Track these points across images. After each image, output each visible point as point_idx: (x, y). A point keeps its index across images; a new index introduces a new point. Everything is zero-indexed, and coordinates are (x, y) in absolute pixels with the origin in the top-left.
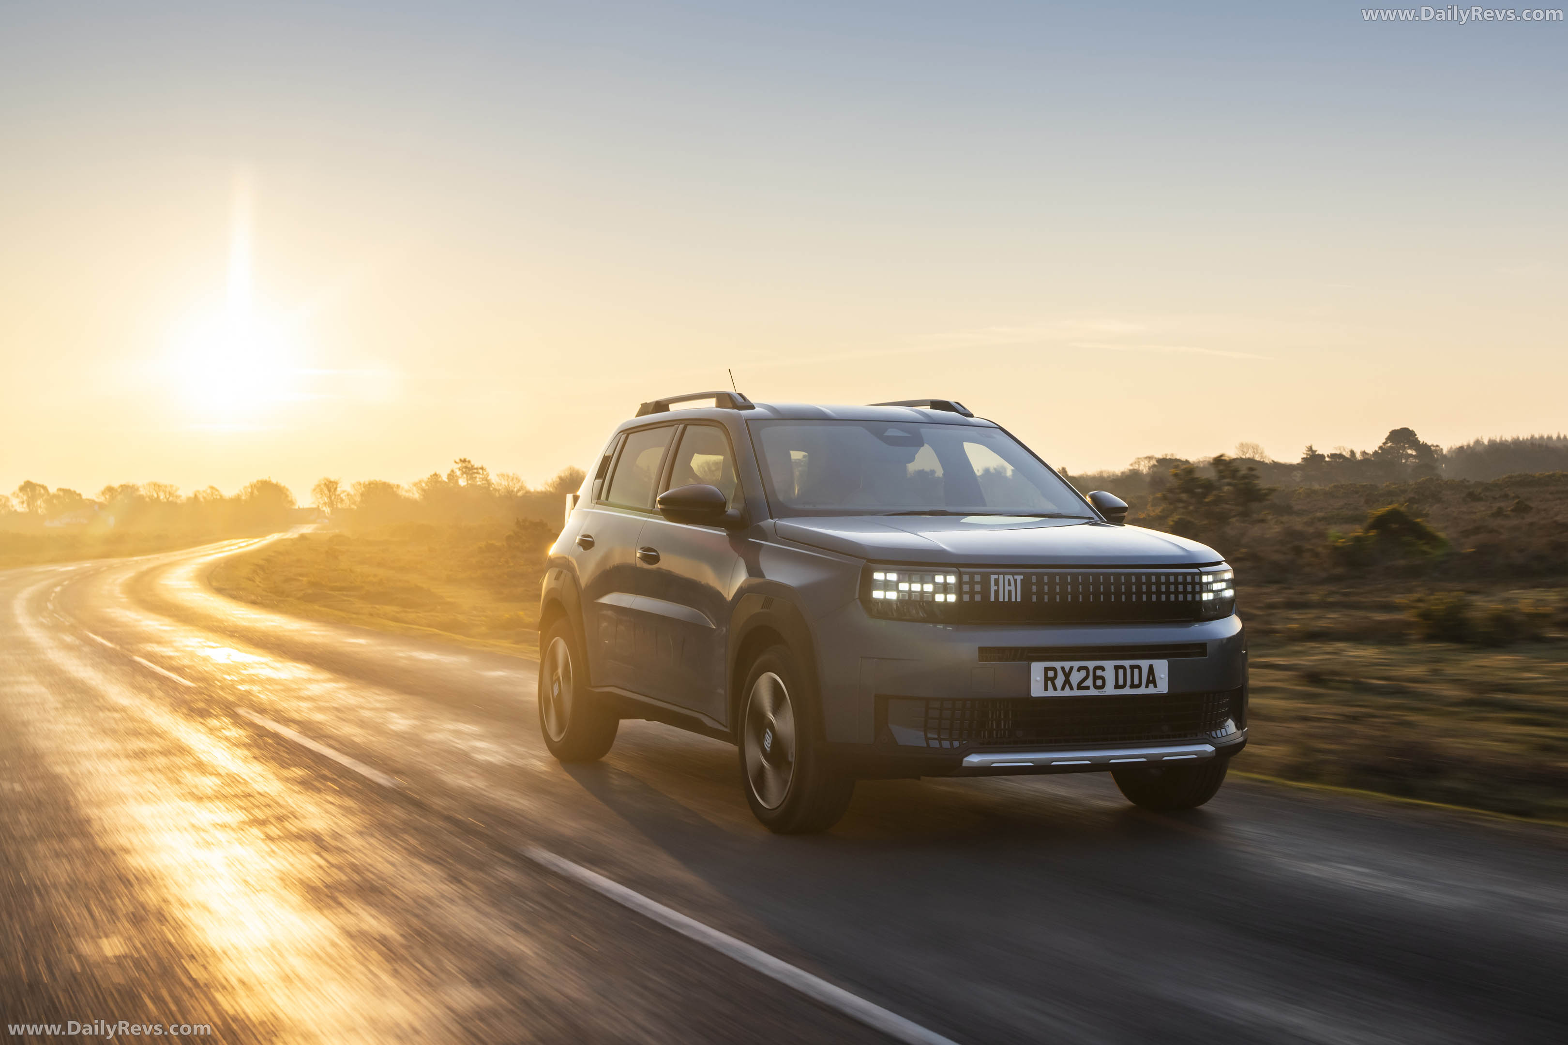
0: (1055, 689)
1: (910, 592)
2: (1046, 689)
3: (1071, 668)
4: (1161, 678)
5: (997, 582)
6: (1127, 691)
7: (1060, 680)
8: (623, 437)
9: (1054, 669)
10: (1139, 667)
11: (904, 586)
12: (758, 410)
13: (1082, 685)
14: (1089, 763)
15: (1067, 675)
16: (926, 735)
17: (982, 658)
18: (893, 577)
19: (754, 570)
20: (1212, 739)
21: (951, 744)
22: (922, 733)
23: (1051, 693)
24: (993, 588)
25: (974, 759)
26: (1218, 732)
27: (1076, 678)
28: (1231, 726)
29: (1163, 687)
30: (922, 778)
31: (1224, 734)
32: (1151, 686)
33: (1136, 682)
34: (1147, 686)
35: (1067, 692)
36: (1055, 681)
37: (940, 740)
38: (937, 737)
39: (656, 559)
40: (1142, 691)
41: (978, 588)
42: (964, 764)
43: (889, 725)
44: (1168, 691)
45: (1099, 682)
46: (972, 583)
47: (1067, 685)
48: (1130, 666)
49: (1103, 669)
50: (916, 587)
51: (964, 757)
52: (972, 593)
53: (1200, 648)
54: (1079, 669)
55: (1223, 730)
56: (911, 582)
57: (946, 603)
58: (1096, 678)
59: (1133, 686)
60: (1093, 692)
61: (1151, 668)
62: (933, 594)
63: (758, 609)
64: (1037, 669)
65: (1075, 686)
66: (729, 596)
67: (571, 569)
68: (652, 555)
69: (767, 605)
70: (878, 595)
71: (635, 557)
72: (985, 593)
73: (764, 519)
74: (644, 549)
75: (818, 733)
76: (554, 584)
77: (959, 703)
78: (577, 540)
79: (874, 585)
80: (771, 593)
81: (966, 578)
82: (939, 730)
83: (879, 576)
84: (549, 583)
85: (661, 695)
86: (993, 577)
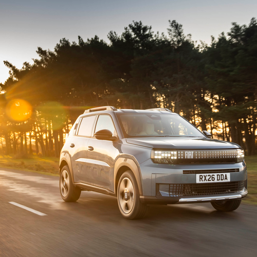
1: (164, 156)
3: (206, 175)
4: (228, 178)
5: (187, 153)
6: (220, 181)
8: (82, 118)
9: (202, 176)
10: (223, 175)
11: (163, 155)
15: (205, 177)
16: (169, 193)
17: (184, 173)
18: (160, 152)
19: (121, 151)
20: (240, 193)
21: (176, 196)
23: (201, 182)
24: (186, 155)
25: (182, 200)
26: (241, 191)
27: (207, 178)
28: (244, 189)
29: (229, 180)
30: (167, 204)
31: (243, 191)
32: (226, 180)
33: (222, 179)
35: (205, 182)
36: (202, 179)
37: (173, 195)
40: (224, 181)
41: (182, 155)
42: (179, 201)
43: (159, 191)
46: (180, 154)
47: (205, 180)
48: (221, 174)
49: (214, 175)
50: (166, 155)
51: (179, 199)
52: (181, 156)
53: (237, 170)
54: (208, 176)
56: (165, 153)
57: (174, 159)
58: (212, 178)
60: (212, 182)
61: (226, 175)
62: (171, 157)
63: (123, 162)
64: (198, 176)
65: (207, 180)
66: (114, 158)
67: (68, 152)
68: (92, 149)
69: (125, 161)
70: (156, 157)
71: (87, 149)
72: (184, 156)
73: (123, 138)
74: (89, 147)
75: (140, 193)
76: (64, 157)
77: (178, 185)
78: (71, 145)
79: (154, 154)
80: (126, 157)
81: (179, 152)
82: (173, 192)
83: (156, 152)
84: (62, 156)
85: (94, 184)
86: (186, 152)
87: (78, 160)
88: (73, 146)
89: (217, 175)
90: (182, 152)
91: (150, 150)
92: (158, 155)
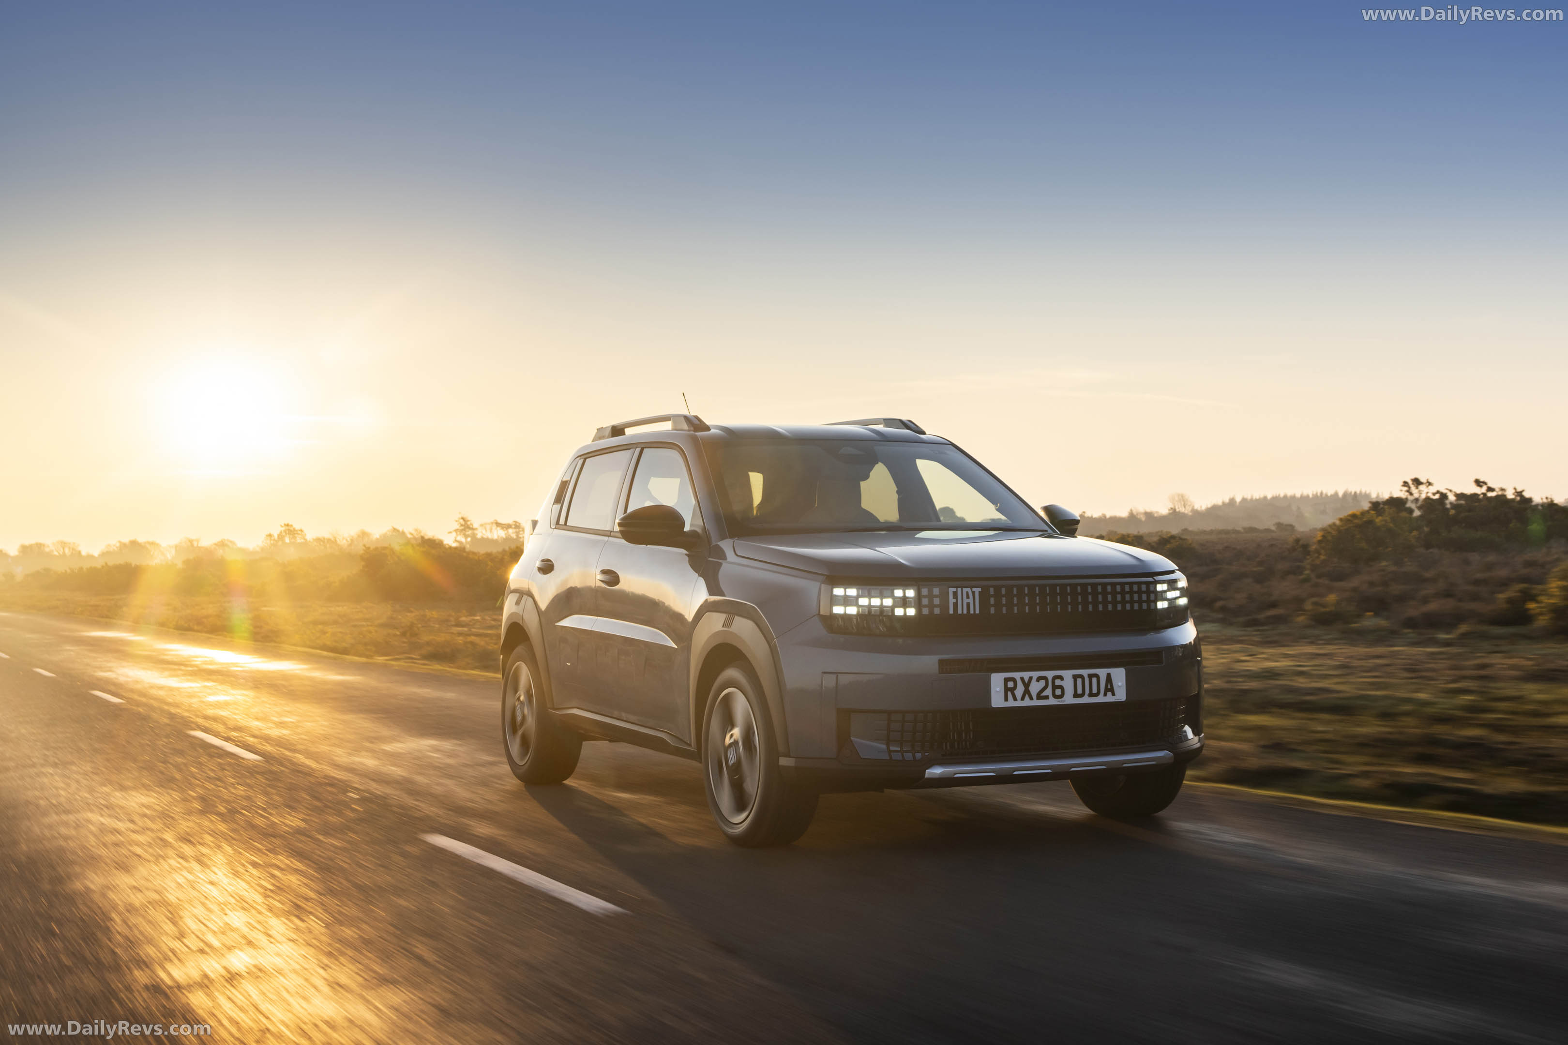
0: (1015, 699)
1: (870, 606)
2: (1006, 699)
3: (1031, 678)
4: (1119, 687)
5: (955, 595)
6: (1086, 700)
7: (1020, 691)
8: (581, 462)
9: (1013, 680)
10: (1097, 676)
11: (863, 601)
12: (713, 431)
13: (1041, 695)
14: (1051, 771)
15: (1027, 685)
16: (888, 748)
17: (941, 671)
18: (852, 592)
19: (714, 588)
20: (1168, 745)
21: (914, 756)
22: (884, 747)
23: (1011, 703)
24: (952, 600)
25: (936, 771)
26: (1176, 738)
27: (1035, 688)
28: (1188, 731)
29: (1121, 695)
30: (885, 790)
31: (1182, 740)
32: (1109, 694)
33: (1095, 690)
34: (1105, 695)
35: (1027, 702)
36: (1015, 692)
37: (902, 752)
38: (899, 749)
39: (616, 581)
40: (1100, 699)
41: (937, 601)
43: (852, 738)
44: (1126, 699)
45: (1058, 692)
46: (931, 596)
47: (1027, 695)
48: (1088, 675)
49: (1061, 678)
50: (876, 602)
51: (927, 769)
52: (931, 606)
53: (1155, 656)
54: (1039, 679)
55: (1181, 737)
56: (870, 596)
57: (905, 618)
58: (1055, 687)
59: (1091, 695)
60: (1052, 701)
61: (1109, 676)
62: (892, 608)
63: (720, 628)
64: (997, 681)
65: (1034, 695)
66: (690, 616)
67: (530, 594)
68: (612, 577)
69: (727, 624)
70: (838, 610)
71: (595, 579)
72: (944, 606)
73: (723, 538)
74: (604, 572)
75: (781, 748)
76: (514, 609)
77: (921, 717)
78: (538, 564)
79: (834, 600)
80: (732, 610)
81: (925, 592)
82: (901, 743)
83: (838, 591)
84: (509, 606)
85: (624, 715)
86: (951, 590)
87: (567, 622)
88: (547, 567)
90: (936, 591)
91: (818, 584)
92: (846, 601)
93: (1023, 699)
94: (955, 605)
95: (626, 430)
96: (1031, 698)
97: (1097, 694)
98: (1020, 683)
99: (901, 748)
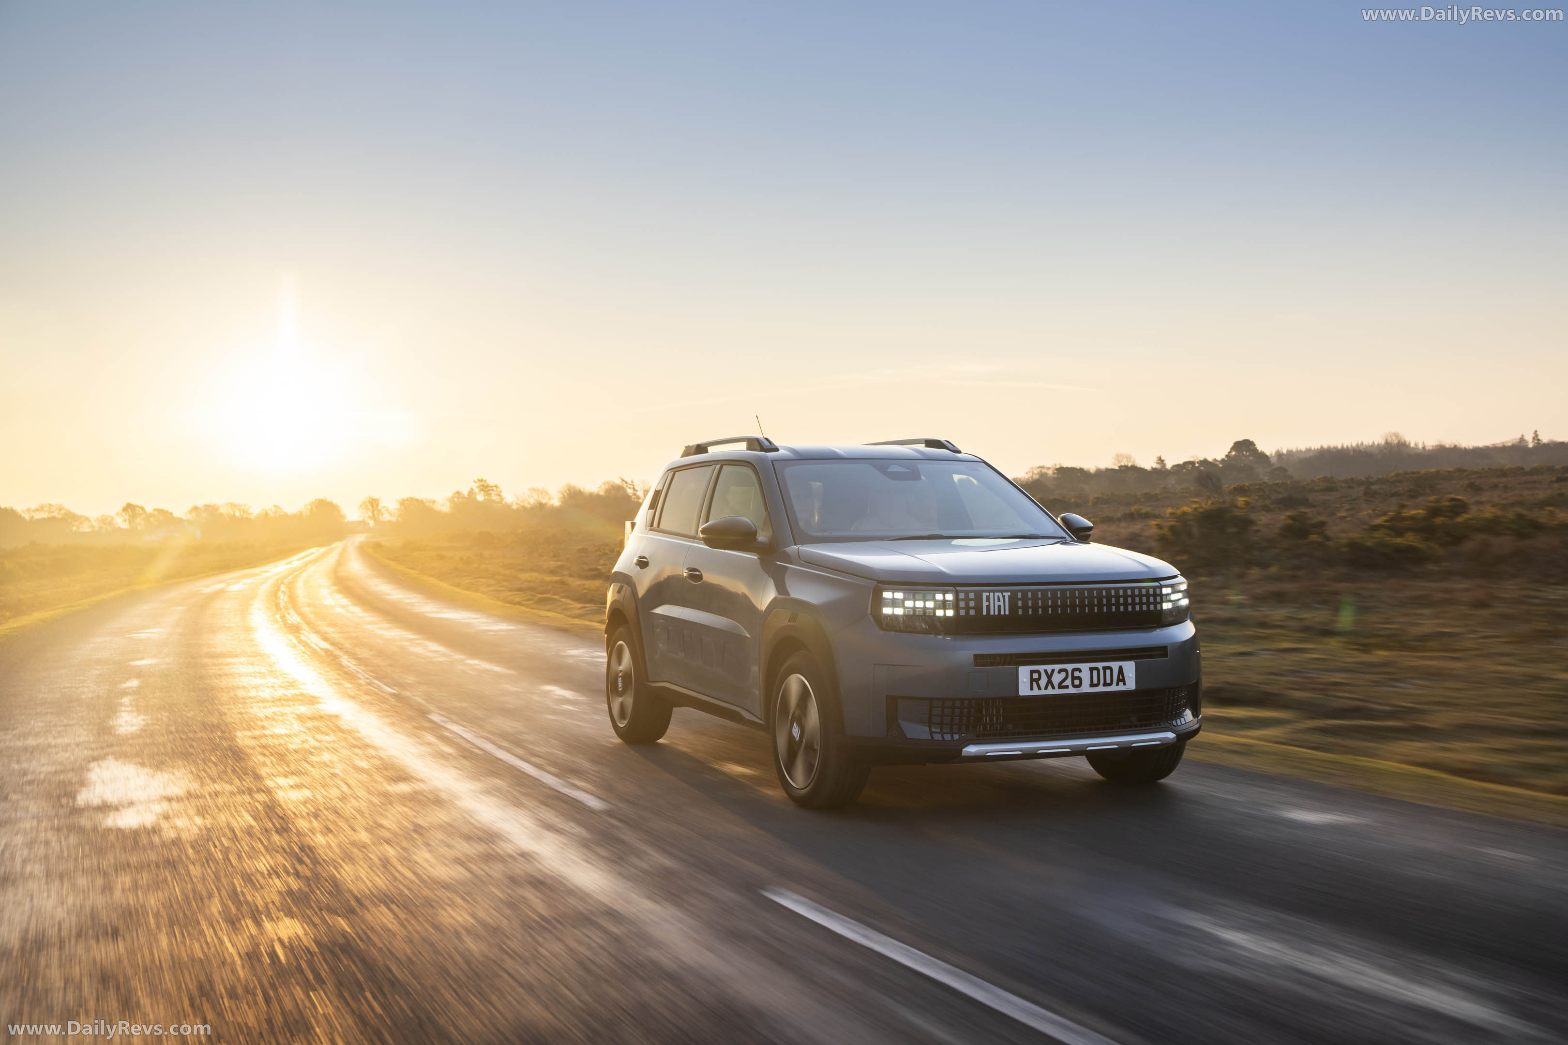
0: (1040, 688)
1: (914, 608)
2: (1032, 689)
3: (1053, 671)
4: (1129, 677)
5: (988, 598)
6: (1101, 689)
7: (1043, 681)
8: (671, 475)
9: (1038, 672)
10: (1110, 668)
11: (909, 604)
12: (781, 452)
13: (1064, 684)
14: (1070, 750)
15: (1049, 677)
16: (930, 729)
17: (975, 664)
18: (899, 595)
19: (781, 588)
20: (1173, 728)
21: (952, 737)
22: (927, 729)
23: (1036, 692)
24: (985, 604)
25: (972, 750)
26: (1178, 721)
28: (1188, 715)
29: (1131, 684)
30: (927, 764)
31: (1183, 722)
32: (1121, 684)
33: (1108, 681)
34: (1117, 684)
35: (1050, 691)
36: (1039, 682)
37: (942, 733)
38: (939, 731)
39: (700, 577)
40: (1113, 688)
41: (972, 604)
42: (963, 754)
43: (900, 721)
44: (1136, 688)
45: (1077, 682)
46: (967, 600)
47: (1050, 686)
48: (1103, 667)
49: (1080, 670)
50: (920, 604)
51: (963, 748)
52: (968, 608)
53: (1162, 650)
54: (1060, 671)
55: (1182, 719)
56: (915, 600)
57: (946, 618)
58: (1074, 678)
59: (1105, 684)
60: (1071, 690)
61: (1121, 668)
62: (934, 609)
63: (785, 622)
64: (1024, 672)
65: (1056, 686)
66: (763, 608)
67: (631, 583)
68: (697, 575)
69: (793, 620)
70: (887, 611)
71: (683, 574)
72: (979, 608)
73: (789, 545)
74: (690, 569)
76: (616, 597)
77: (958, 703)
78: (635, 560)
79: (884, 603)
80: (796, 609)
81: (962, 596)
82: (941, 725)
83: (887, 595)
84: (612, 594)
86: (985, 595)
87: (659, 610)
88: (643, 563)
89: (1092, 669)
90: (972, 595)
93: (1046, 688)
94: (988, 607)
95: (708, 448)
96: (1053, 688)
97: (1111, 684)
98: (1043, 675)
99: (941, 729)
